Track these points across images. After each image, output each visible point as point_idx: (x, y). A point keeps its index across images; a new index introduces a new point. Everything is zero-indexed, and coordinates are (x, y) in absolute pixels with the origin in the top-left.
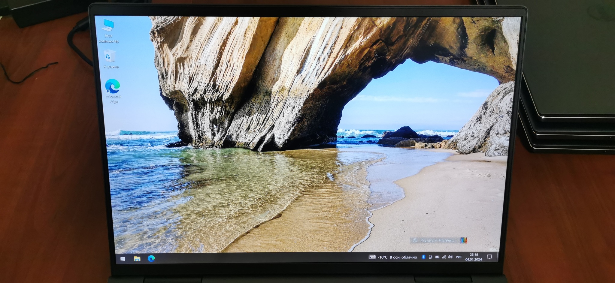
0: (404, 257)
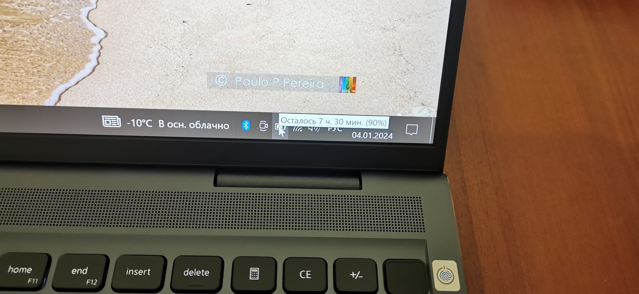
0: (196, 125)
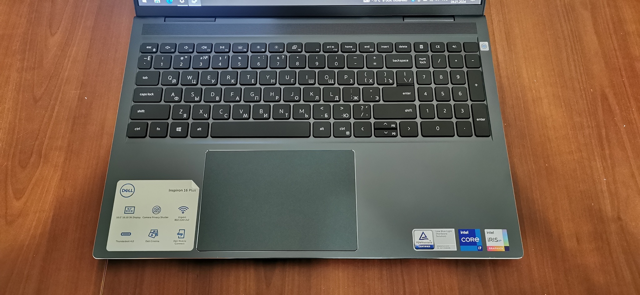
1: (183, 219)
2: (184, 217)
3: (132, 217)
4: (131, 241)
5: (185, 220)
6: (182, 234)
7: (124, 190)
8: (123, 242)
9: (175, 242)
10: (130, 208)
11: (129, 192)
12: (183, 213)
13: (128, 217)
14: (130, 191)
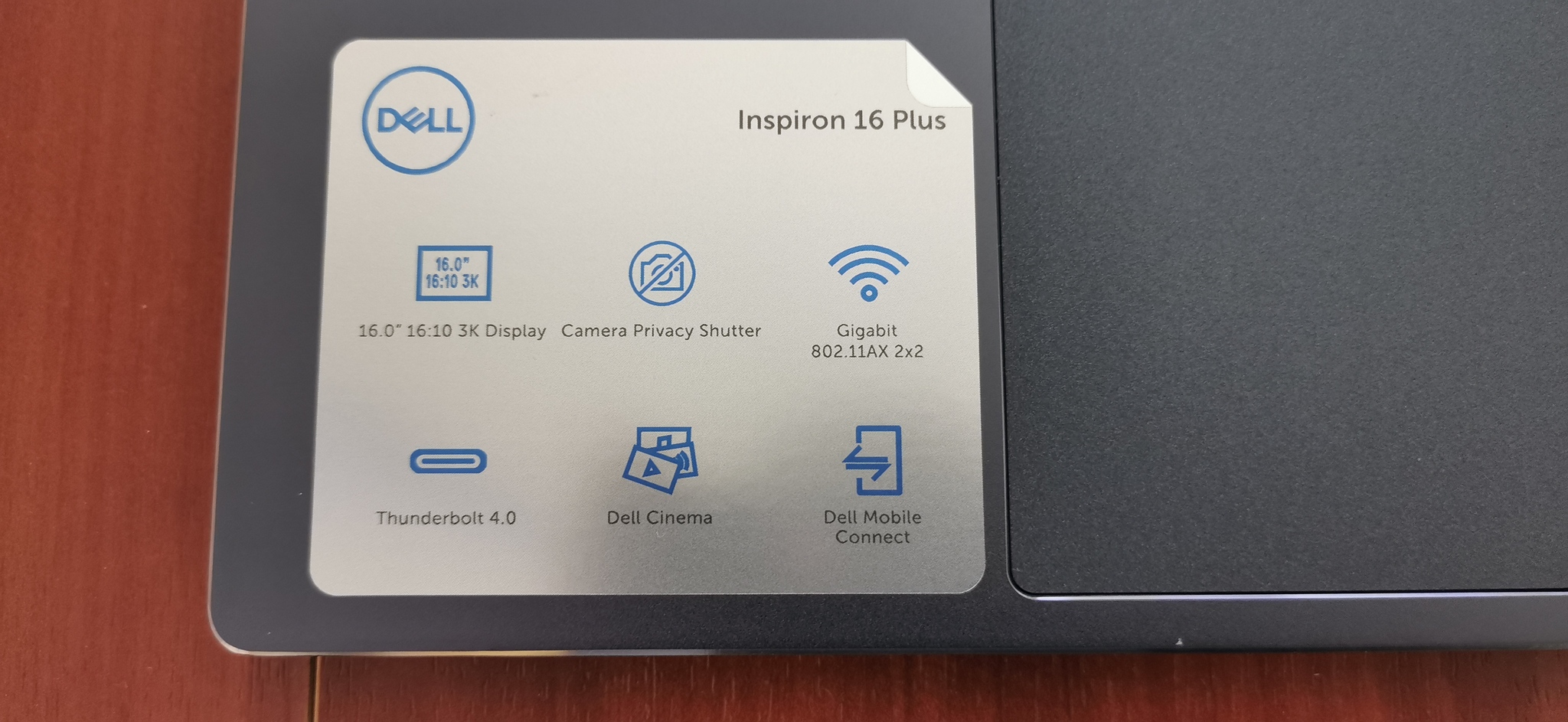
1: (875, 341)
2: (878, 331)
3: (481, 330)
4: (495, 518)
5: (891, 351)
6: (879, 465)
7: (389, 119)
8: (436, 520)
9: (837, 526)
10: (452, 256)
11: (432, 129)
12: (869, 295)
13: (445, 331)
14: (440, 121)
